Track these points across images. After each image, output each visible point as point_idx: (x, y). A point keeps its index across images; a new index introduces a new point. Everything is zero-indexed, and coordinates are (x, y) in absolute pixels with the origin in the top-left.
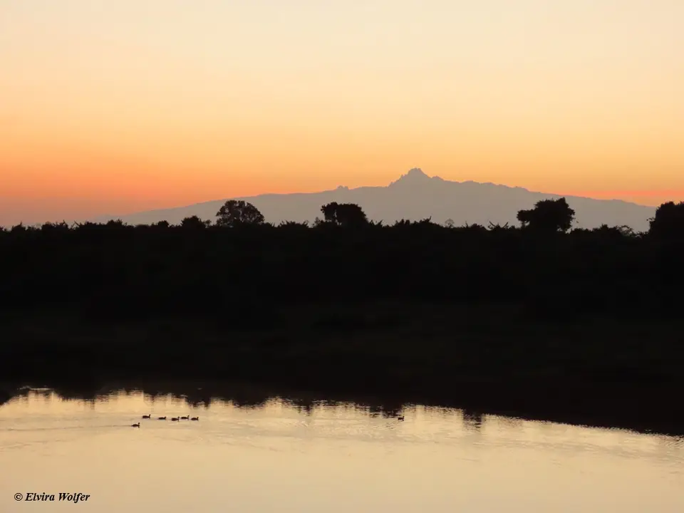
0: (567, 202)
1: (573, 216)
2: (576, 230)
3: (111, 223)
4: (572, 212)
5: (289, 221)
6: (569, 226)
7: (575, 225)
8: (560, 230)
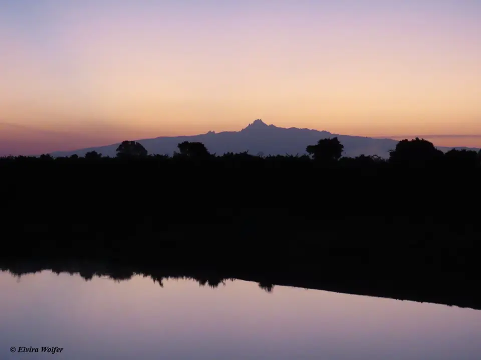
0: (339, 140)
1: (342, 149)
2: (344, 158)
3: (43, 156)
4: (342, 146)
5: (156, 154)
6: (340, 155)
7: (343, 155)
8: (334, 158)
